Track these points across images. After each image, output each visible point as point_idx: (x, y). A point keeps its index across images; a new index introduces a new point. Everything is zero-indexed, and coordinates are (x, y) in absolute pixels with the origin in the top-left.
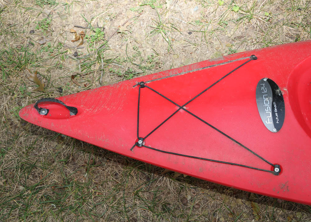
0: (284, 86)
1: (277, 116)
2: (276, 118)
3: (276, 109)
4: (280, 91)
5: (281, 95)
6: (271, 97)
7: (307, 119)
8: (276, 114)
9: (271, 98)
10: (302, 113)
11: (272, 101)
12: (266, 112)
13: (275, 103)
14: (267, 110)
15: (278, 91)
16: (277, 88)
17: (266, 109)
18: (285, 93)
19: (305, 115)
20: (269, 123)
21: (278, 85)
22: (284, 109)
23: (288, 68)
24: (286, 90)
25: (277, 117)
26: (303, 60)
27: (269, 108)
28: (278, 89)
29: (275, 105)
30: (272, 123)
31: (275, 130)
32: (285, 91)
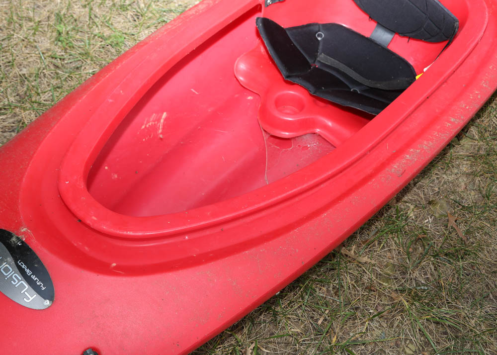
0: (19, 225)
1: (36, 279)
2: (38, 284)
3: (28, 271)
4: (18, 238)
5: (22, 242)
6: (9, 257)
7: (86, 248)
8: (33, 277)
9: (10, 259)
10: (75, 245)
11: (13, 262)
12: (16, 286)
13: (20, 262)
14: (15, 282)
15: (14, 239)
16: (10, 235)
17: (12, 282)
18: (26, 237)
19: (80, 244)
20: (31, 299)
21: (8, 230)
22: (39, 262)
23: (11, 193)
24: (24, 230)
25: (37, 280)
26: (28, 164)
27: (15, 276)
28: (12, 237)
29: (22, 265)
30: (35, 295)
31: (47, 303)
32: (24, 233)
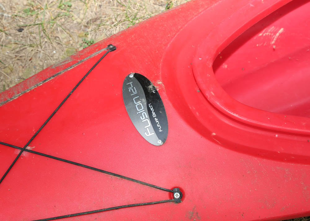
0: (157, 78)
1: (157, 121)
2: (158, 126)
3: (154, 114)
4: (154, 87)
5: (156, 91)
6: (144, 99)
7: (197, 113)
8: (156, 119)
9: (144, 100)
10: (190, 108)
11: (146, 103)
12: (143, 121)
13: (150, 105)
14: (143, 118)
15: (151, 87)
16: (149, 83)
17: (141, 117)
18: (160, 88)
19: (194, 108)
20: (150, 134)
21: (149, 78)
22: (164, 110)
23: (157, 52)
24: (160, 83)
25: (158, 123)
26: (175, 35)
27: (144, 114)
28: (150, 84)
29: (151, 108)
30: (153, 133)
31: (160, 142)
32: (159, 85)
